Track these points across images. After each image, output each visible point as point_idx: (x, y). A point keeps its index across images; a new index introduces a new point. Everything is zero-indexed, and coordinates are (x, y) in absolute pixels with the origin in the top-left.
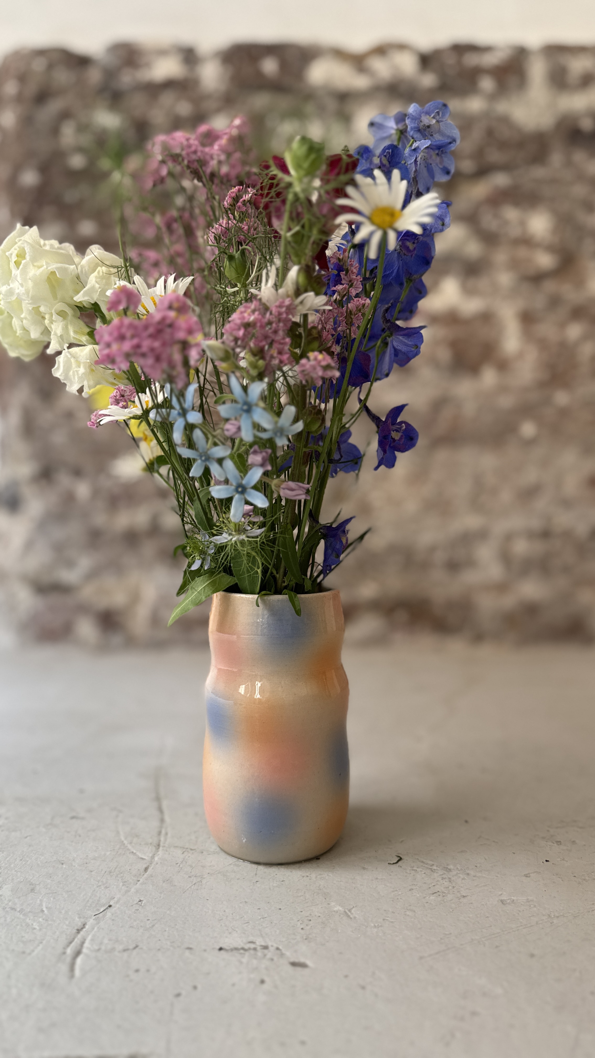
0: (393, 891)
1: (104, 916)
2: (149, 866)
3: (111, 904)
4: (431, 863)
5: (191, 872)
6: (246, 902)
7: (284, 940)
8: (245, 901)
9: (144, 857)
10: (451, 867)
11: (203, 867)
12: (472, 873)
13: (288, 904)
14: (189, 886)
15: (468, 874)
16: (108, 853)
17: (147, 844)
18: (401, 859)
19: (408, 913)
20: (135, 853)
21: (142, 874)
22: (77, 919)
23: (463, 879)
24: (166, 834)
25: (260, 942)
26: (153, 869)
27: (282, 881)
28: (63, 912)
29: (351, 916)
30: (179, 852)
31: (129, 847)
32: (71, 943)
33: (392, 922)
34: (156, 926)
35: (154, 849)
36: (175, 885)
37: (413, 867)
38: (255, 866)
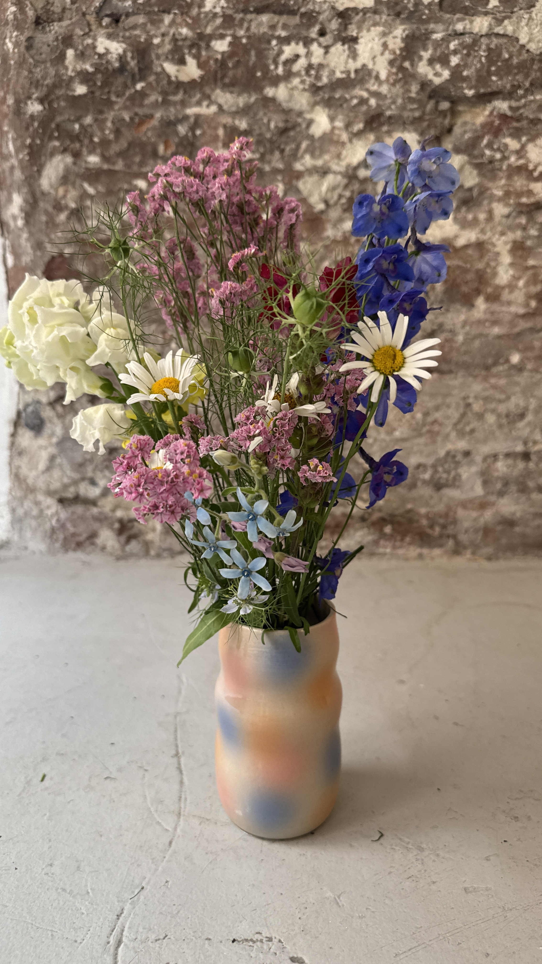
0: (375, 875)
1: (139, 899)
2: (172, 839)
3: (143, 885)
4: (407, 840)
5: (207, 848)
6: (253, 885)
7: (284, 931)
9: (167, 828)
10: (424, 846)
11: (217, 841)
12: (441, 853)
13: (288, 888)
14: (206, 865)
15: (438, 855)
16: (138, 823)
17: (170, 812)
18: (382, 835)
19: (387, 901)
20: (161, 823)
21: (167, 849)
22: (116, 903)
23: (434, 861)
24: (186, 799)
25: (266, 933)
26: (176, 843)
27: (283, 860)
28: (105, 894)
29: (340, 904)
30: (197, 822)
31: (156, 816)
32: (113, 931)
33: (373, 912)
34: (181, 912)
35: (176, 818)
36: (195, 864)
37: (392, 845)
38: (260, 841)
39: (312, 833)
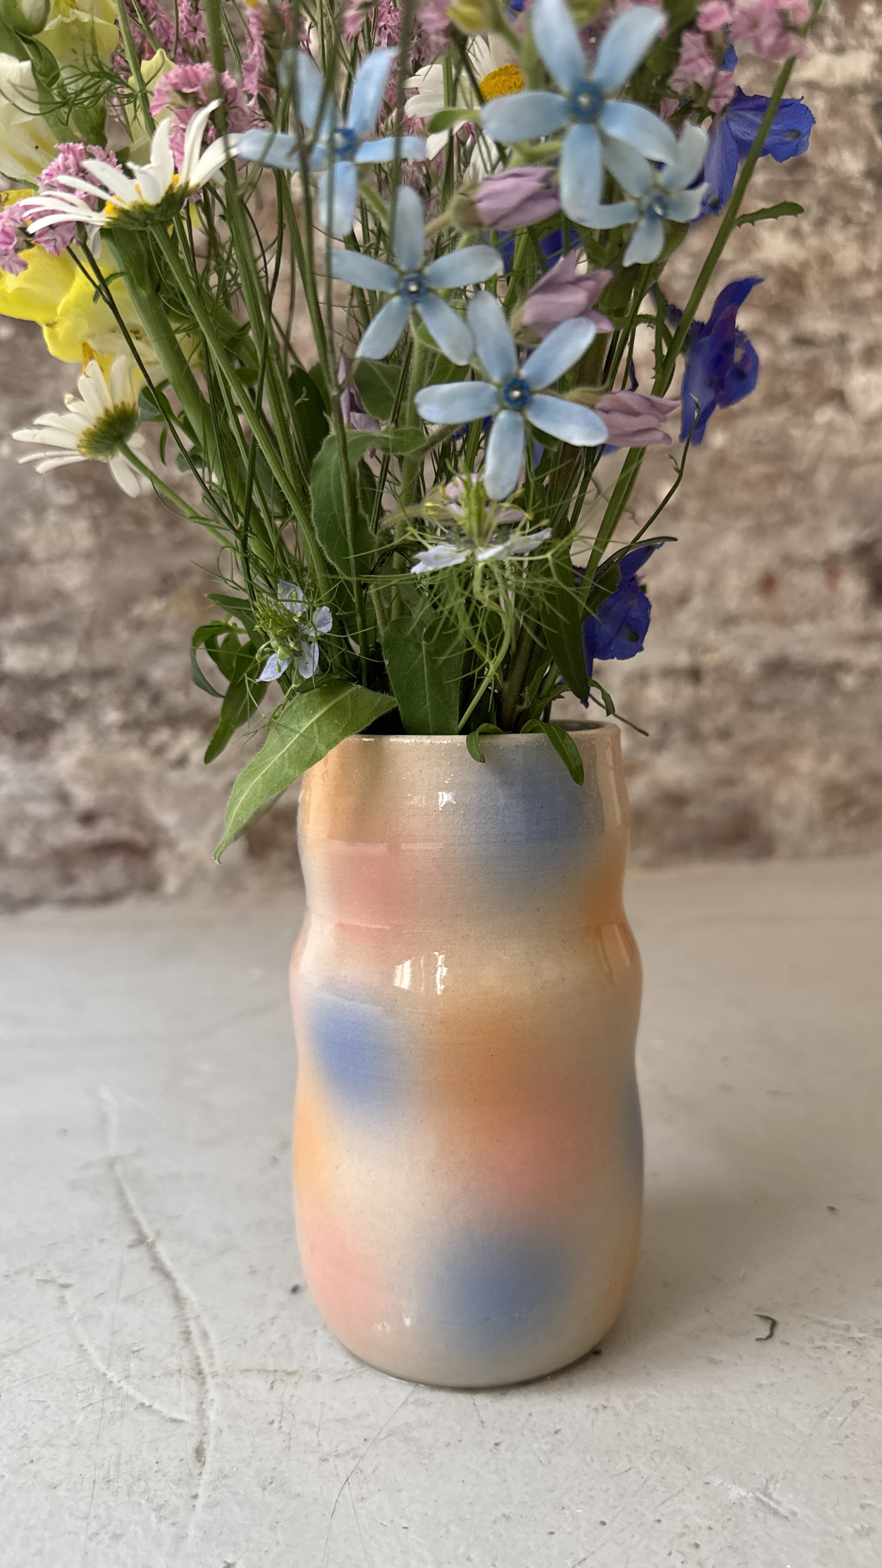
0: (822, 1417)
2: (201, 1442)
4: (838, 1322)
5: (320, 1445)
6: (507, 1517)
8: (504, 1516)
9: (175, 1415)
11: (342, 1421)
13: (611, 1502)
14: (336, 1492)
16: (80, 1419)
17: (168, 1374)
18: (772, 1323)
20: (150, 1407)
21: (196, 1472)
24: (205, 1334)
26: (216, 1449)
27: (556, 1432)
29: (785, 1512)
30: (258, 1386)
31: (128, 1388)
35: (193, 1386)
36: (299, 1495)
37: (812, 1340)
38: (464, 1399)
39: (595, 1352)
